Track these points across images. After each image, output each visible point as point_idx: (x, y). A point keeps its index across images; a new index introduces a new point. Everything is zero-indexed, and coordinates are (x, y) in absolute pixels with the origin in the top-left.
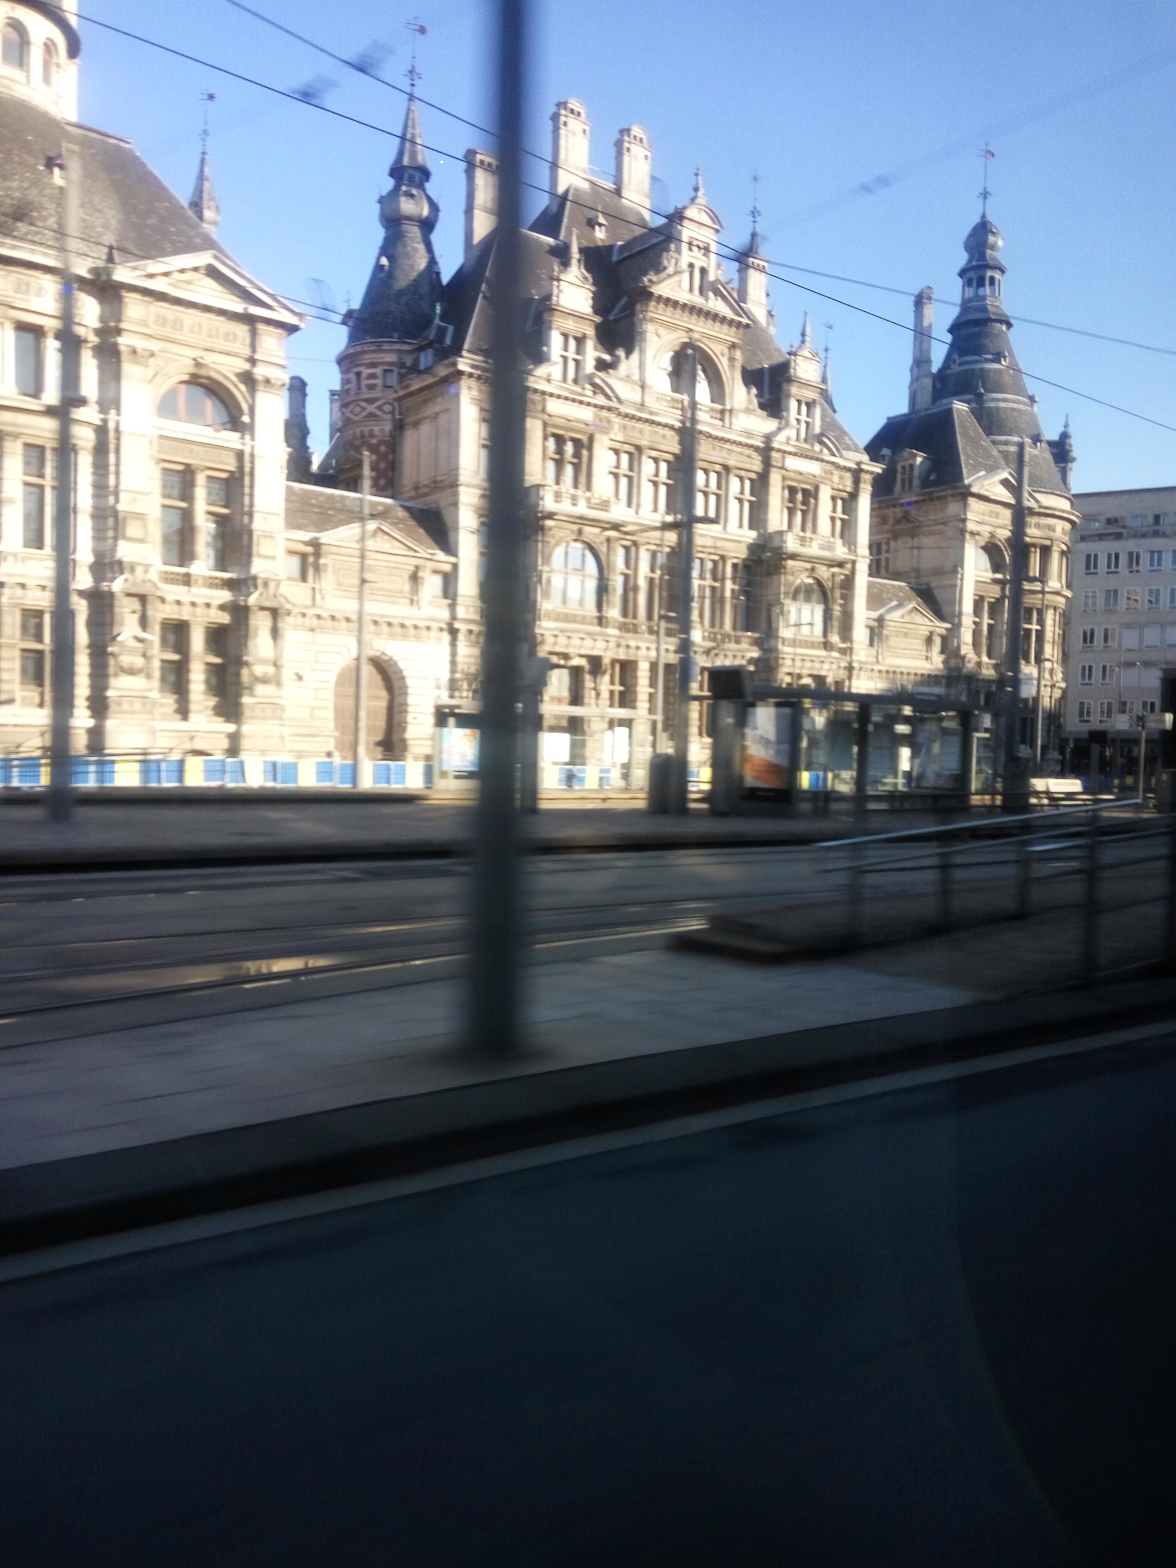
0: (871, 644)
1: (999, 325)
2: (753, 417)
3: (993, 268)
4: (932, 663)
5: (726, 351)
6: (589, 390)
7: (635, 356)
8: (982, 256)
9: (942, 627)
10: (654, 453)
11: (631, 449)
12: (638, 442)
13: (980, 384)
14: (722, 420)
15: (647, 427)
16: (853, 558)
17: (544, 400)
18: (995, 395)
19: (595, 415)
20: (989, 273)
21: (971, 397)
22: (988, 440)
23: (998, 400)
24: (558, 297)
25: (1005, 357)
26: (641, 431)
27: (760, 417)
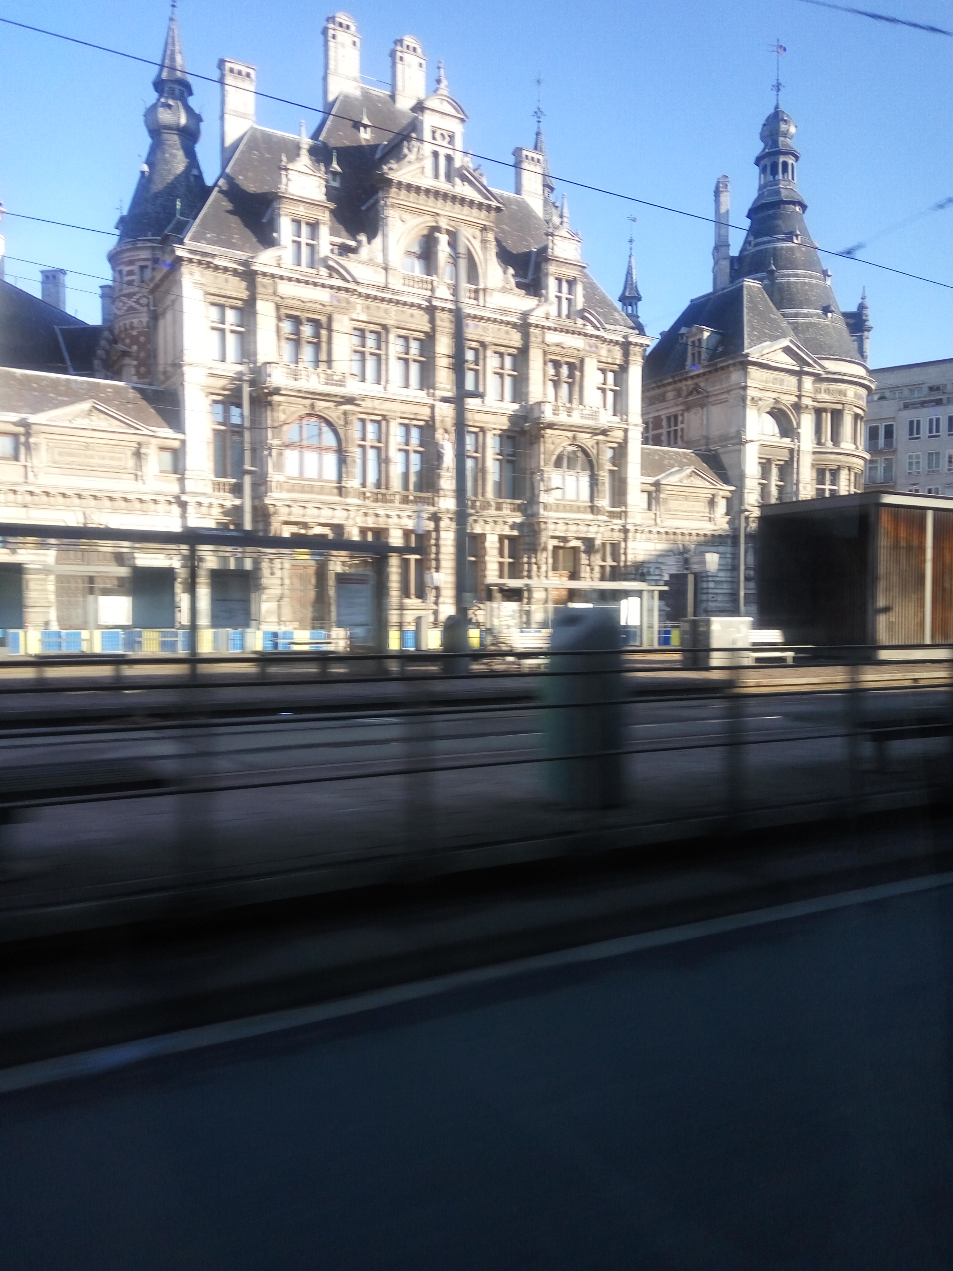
0: (649, 508)
1: (792, 206)
2: (510, 296)
3: (786, 153)
4: (715, 524)
5: (478, 233)
6: (324, 272)
7: (378, 241)
8: (775, 143)
9: (726, 489)
10: (403, 332)
11: (378, 328)
12: (383, 322)
13: (772, 262)
14: (476, 299)
15: (392, 308)
16: (626, 426)
17: (275, 283)
18: (786, 272)
19: (332, 297)
20: (782, 159)
21: (764, 274)
22: (779, 313)
23: (789, 276)
24: (287, 185)
25: (797, 236)
26: (386, 312)
27: (518, 295)
